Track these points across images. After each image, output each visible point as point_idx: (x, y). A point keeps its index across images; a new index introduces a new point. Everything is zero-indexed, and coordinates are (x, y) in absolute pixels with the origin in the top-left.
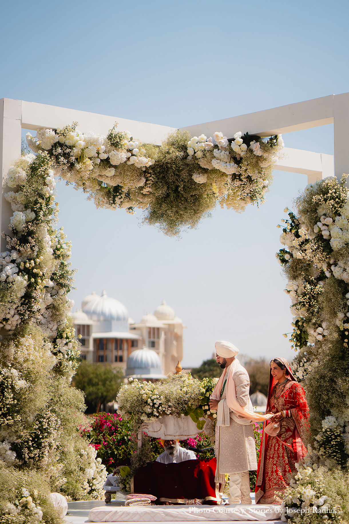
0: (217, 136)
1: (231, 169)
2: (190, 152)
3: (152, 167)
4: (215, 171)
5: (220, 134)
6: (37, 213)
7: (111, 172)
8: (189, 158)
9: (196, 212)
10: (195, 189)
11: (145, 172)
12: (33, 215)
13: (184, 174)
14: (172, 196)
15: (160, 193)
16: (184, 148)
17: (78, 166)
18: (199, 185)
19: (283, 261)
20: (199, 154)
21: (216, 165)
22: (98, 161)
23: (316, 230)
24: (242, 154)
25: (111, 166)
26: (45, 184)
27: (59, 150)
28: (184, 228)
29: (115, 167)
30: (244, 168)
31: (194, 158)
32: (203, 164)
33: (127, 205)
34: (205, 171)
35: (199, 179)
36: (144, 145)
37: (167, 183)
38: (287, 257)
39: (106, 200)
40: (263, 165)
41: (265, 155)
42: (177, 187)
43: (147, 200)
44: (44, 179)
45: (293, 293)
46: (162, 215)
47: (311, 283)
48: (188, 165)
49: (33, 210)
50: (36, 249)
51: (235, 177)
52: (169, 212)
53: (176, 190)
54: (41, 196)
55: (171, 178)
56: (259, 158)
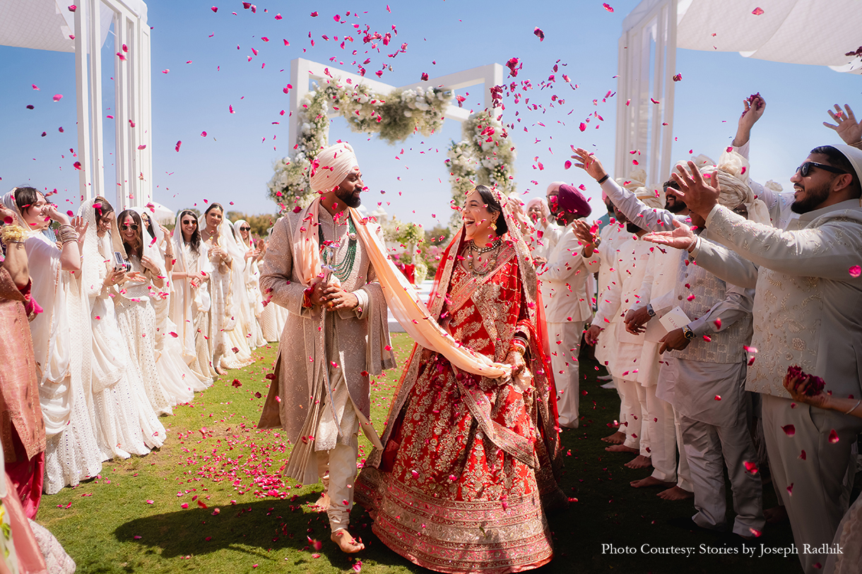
0: (418, 89)
1: (425, 107)
2: (403, 99)
3: (382, 107)
4: (417, 109)
5: (420, 88)
6: (316, 124)
7: (359, 107)
8: (403, 103)
9: (405, 133)
10: (405, 120)
11: (379, 109)
12: (314, 126)
13: (400, 111)
14: (393, 123)
15: (386, 121)
16: (400, 97)
17: (341, 101)
18: (408, 118)
19: (448, 165)
20: (408, 101)
21: (418, 105)
22: (353, 100)
23: (474, 140)
24: (432, 99)
25: (359, 103)
26: (321, 108)
27: (330, 90)
28: (397, 142)
29: (362, 104)
30: (433, 107)
31: (405, 102)
32: (410, 106)
33: (368, 131)
34: (411, 110)
35: (408, 114)
36: (378, 95)
37: (390, 116)
38: (450, 163)
39: (356, 128)
40: (443, 106)
41: (445, 100)
42: (395, 119)
43: (379, 127)
44: (321, 105)
45: (452, 182)
46: (387, 134)
47: (462, 177)
48: (401, 107)
49: (314, 123)
50: (316, 145)
51: (428, 112)
52: (391, 132)
53: (395, 120)
54: (319, 115)
55: (392, 113)
56: (441, 102)
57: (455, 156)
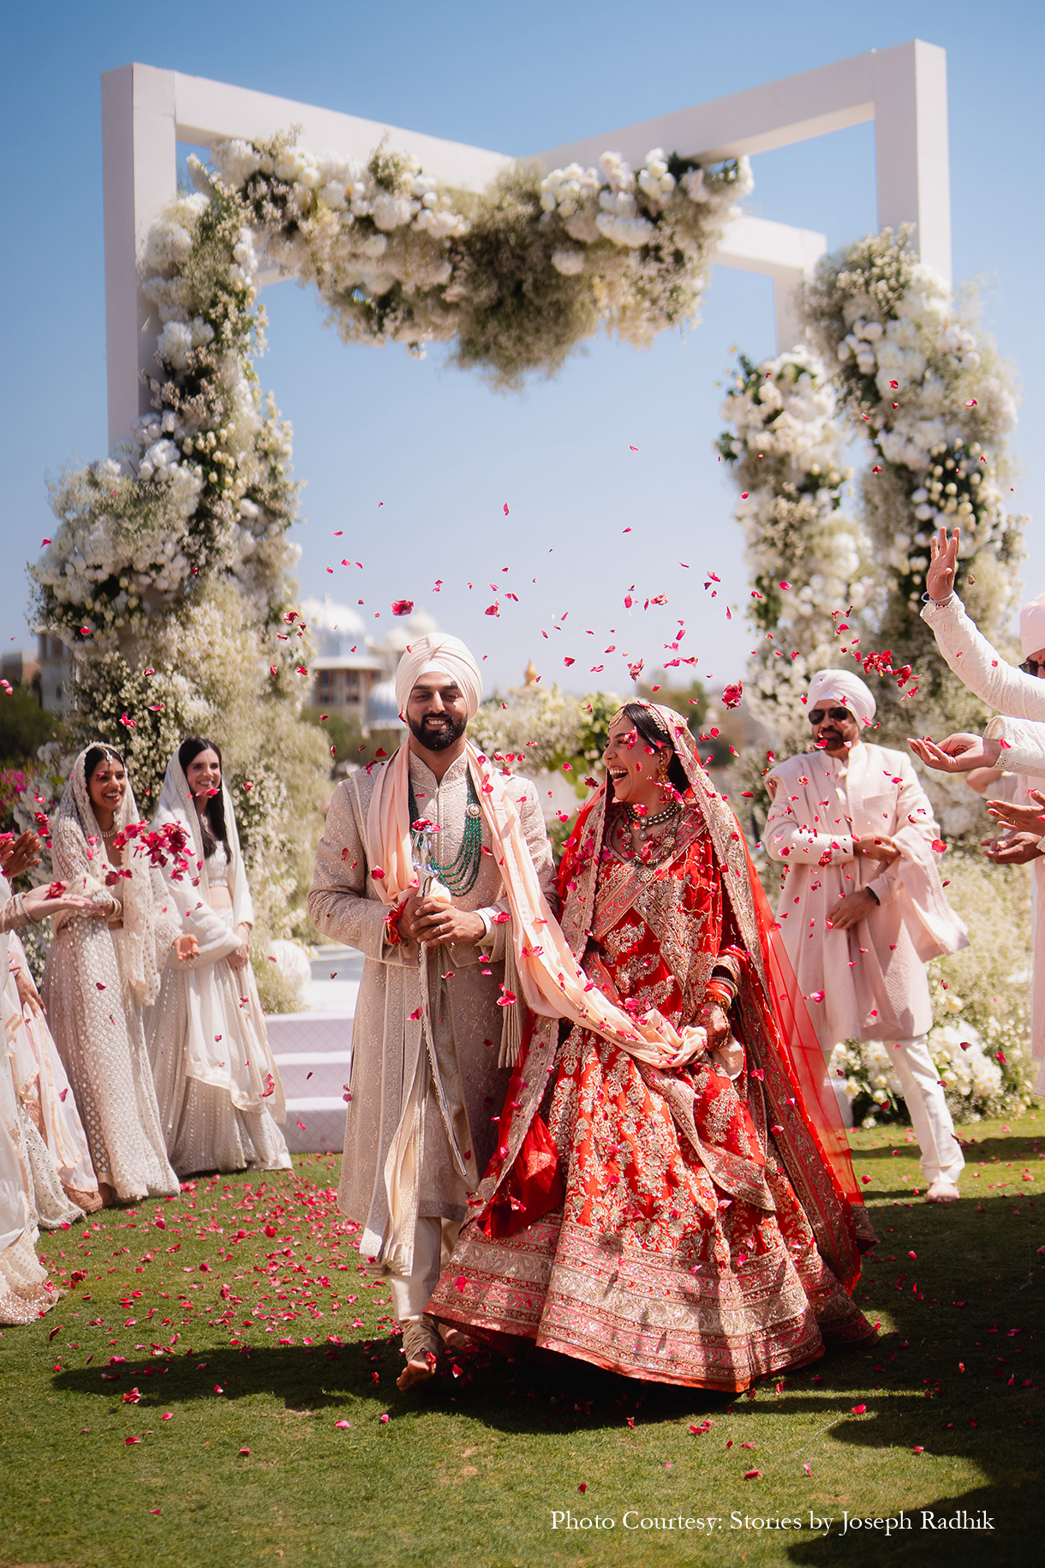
0: (608, 162)
1: (638, 234)
2: (548, 204)
3: (467, 241)
4: (604, 243)
5: (615, 158)
6: (216, 326)
7: (377, 246)
8: (546, 218)
9: (559, 341)
10: (558, 288)
11: (453, 249)
12: (209, 332)
13: (535, 254)
14: (510, 302)
15: (485, 295)
16: (533, 197)
17: (306, 226)
18: (567, 278)
19: (730, 456)
20: (566, 209)
21: (607, 227)
22: (350, 220)
23: (843, 355)
24: (664, 200)
25: (377, 231)
26: (232, 260)
27: (263, 187)
28: (531, 377)
29: (389, 235)
30: (667, 231)
31: (556, 216)
32: (576, 230)
33: (408, 336)
34: (579, 246)
35: (568, 264)
36: (449, 191)
37: (498, 275)
38: (736, 447)
39: (362, 325)
40: (707, 225)
41: (715, 201)
42: (519, 284)
43: (452, 320)
44: (229, 248)
45: (749, 523)
46: (487, 348)
47: (789, 497)
48: (542, 235)
49: (208, 320)
50: (218, 407)
51: (649, 252)
52: (503, 339)
53: (518, 291)
54: (224, 287)
55: (506, 260)
56: (702, 209)
57: (757, 415)
